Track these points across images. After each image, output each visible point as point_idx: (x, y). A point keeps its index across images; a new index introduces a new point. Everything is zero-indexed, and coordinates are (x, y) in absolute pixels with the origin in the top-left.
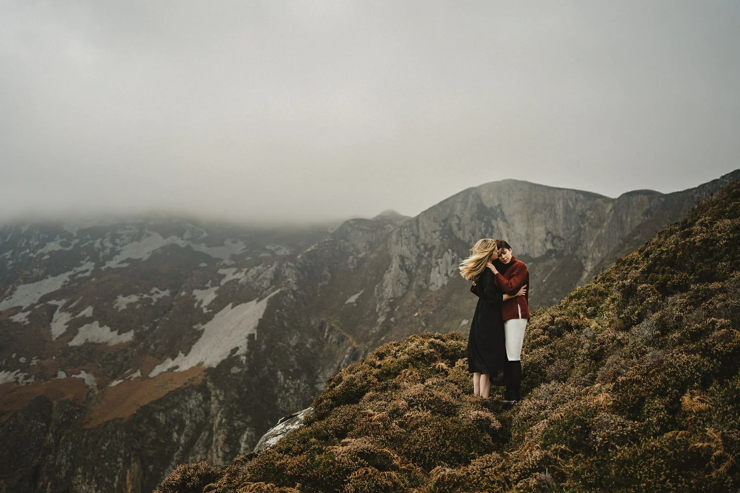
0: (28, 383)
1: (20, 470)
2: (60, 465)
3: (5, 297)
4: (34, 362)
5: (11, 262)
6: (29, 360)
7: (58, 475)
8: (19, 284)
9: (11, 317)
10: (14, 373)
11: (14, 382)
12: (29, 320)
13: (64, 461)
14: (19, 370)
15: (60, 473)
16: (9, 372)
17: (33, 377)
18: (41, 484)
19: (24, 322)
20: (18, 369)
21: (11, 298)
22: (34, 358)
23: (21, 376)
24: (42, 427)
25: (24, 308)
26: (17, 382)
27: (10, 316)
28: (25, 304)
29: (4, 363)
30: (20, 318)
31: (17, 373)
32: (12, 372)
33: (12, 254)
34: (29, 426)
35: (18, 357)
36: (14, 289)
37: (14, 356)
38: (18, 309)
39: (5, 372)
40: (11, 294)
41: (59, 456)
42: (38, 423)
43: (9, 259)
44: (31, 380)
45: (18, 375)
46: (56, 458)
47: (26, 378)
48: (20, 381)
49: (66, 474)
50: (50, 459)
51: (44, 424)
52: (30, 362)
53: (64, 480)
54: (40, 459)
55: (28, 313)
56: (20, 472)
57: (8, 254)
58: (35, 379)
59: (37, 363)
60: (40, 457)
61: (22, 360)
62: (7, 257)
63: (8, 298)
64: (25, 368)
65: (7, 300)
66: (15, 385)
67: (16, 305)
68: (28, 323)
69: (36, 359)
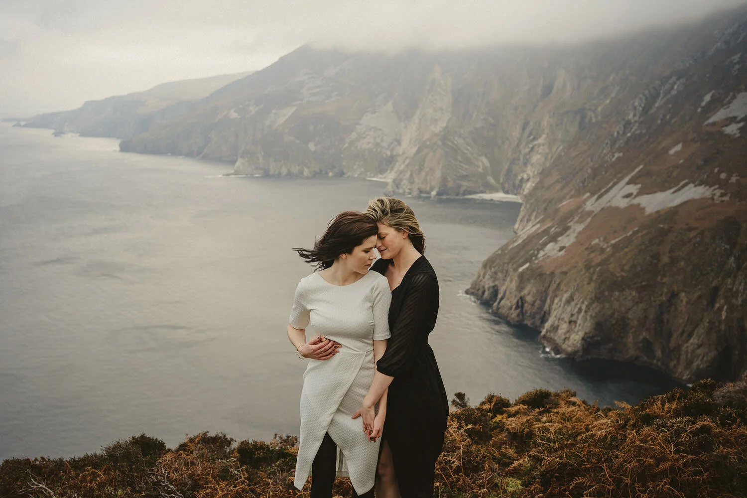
0: (722, 201)
1: (700, 287)
2: (738, 292)
3: (723, 106)
4: (733, 179)
5: (737, 67)
6: (729, 176)
7: (734, 301)
8: (740, 91)
9: (724, 129)
10: (713, 188)
11: (710, 199)
12: (740, 133)
13: (741, 288)
14: (717, 186)
15: (737, 299)
16: (707, 187)
17: (729, 195)
18: (717, 305)
19: (735, 134)
20: (716, 184)
21: (728, 107)
22: (734, 175)
23: (718, 193)
24: (725, 250)
25: (739, 119)
26: (712, 199)
27: (723, 127)
28: (741, 115)
29: (705, 177)
30: (732, 130)
31: (715, 189)
32: (711, 187)
33: (741, 57)
34: (714, 245)
35: (720, 172)
36: (734, 97)
37: (716, 170)
38: (733, 120)
39: (705, 186)
40: (729, 102)
41: (737, 282)
42: (723, 245)
43: (736, 64)
44: (726, 198)
45: (716, 191)
46: (734, 283)
47: (722, 195)
48: (716, 197)
49: (742, 301)
50: (729, 283)
51: (728, 247)
52: (730, 179)
53: (740, 308)
54: (719, 281)
55: (741, 124)
56: (700, 289)
57: (736, 58)
58: (730, 198)
59: (737, 180)
60: (720, 279)
61: (723, 176)
62: (735, 61)
63: (725, 107)
64: (723, 185)
65: (725, 109)
66: (710, 202)
67: (731, 115)
68: (738, 135)
69: (737, 176)
